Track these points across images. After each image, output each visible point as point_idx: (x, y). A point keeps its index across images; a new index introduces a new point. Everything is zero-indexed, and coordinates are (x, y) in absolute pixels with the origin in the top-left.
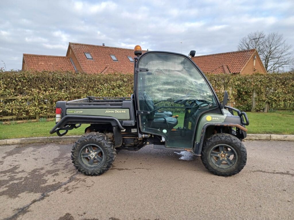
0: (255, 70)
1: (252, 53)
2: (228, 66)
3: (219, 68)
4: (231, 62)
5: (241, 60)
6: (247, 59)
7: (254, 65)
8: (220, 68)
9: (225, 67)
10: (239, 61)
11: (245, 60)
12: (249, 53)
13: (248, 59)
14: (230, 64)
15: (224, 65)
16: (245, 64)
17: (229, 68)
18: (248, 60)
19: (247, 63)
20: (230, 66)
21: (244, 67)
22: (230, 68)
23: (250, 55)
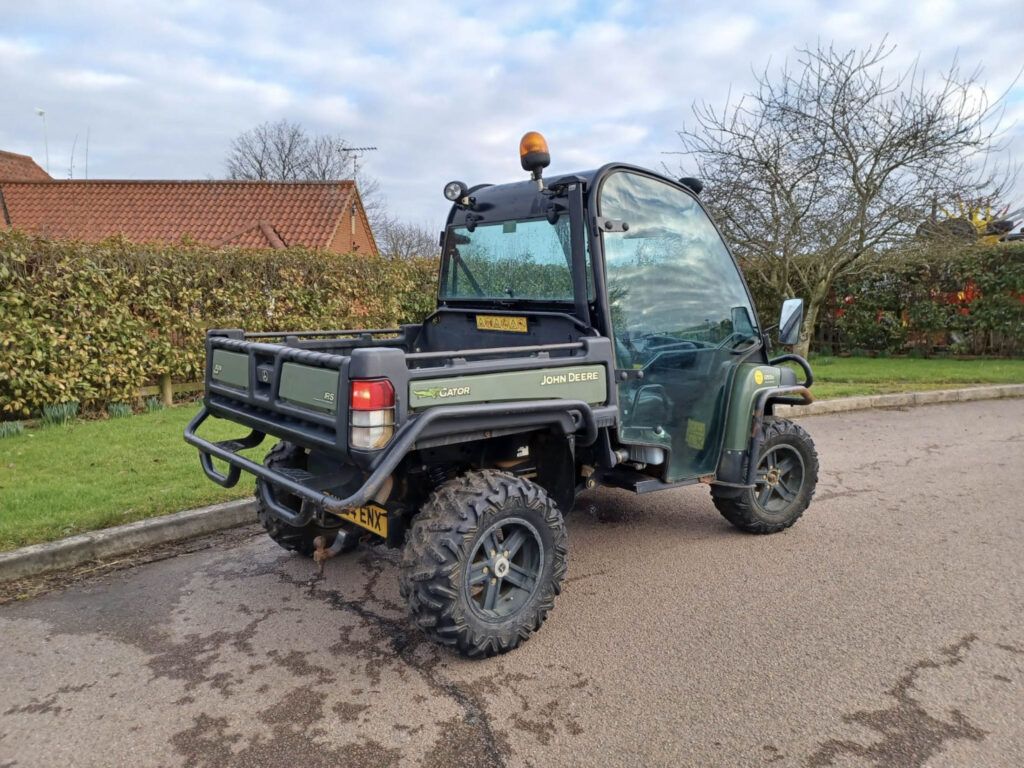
0: (356, 249)
1: (345, 191)
2: (277, 229)
3: (249, 232)
4: (284, 216)
5: (315, 210)
6: (336, 210)
7: (353, 232)
8: (254, 232)
9: (270, 231)
10: (310, 214)
11: (330, 214)
12: (338, 191)
13: (340, 212)
14: (281, 223)
15: (263, 222)
16: (332, 226)
17: (282, 235)
18: (338, 214)
19: (337, 223)
20: (284, 229)
21: (331, 237)
22: (288, 236)
23: (341, 197)
